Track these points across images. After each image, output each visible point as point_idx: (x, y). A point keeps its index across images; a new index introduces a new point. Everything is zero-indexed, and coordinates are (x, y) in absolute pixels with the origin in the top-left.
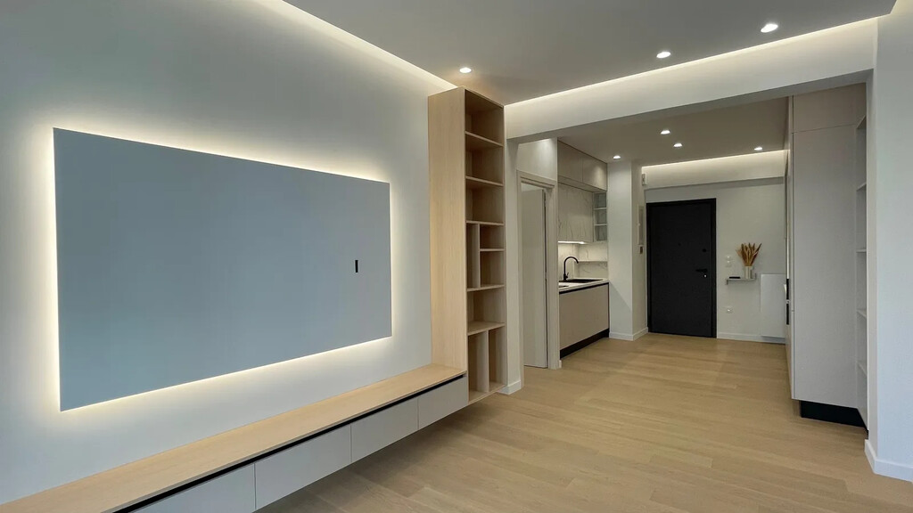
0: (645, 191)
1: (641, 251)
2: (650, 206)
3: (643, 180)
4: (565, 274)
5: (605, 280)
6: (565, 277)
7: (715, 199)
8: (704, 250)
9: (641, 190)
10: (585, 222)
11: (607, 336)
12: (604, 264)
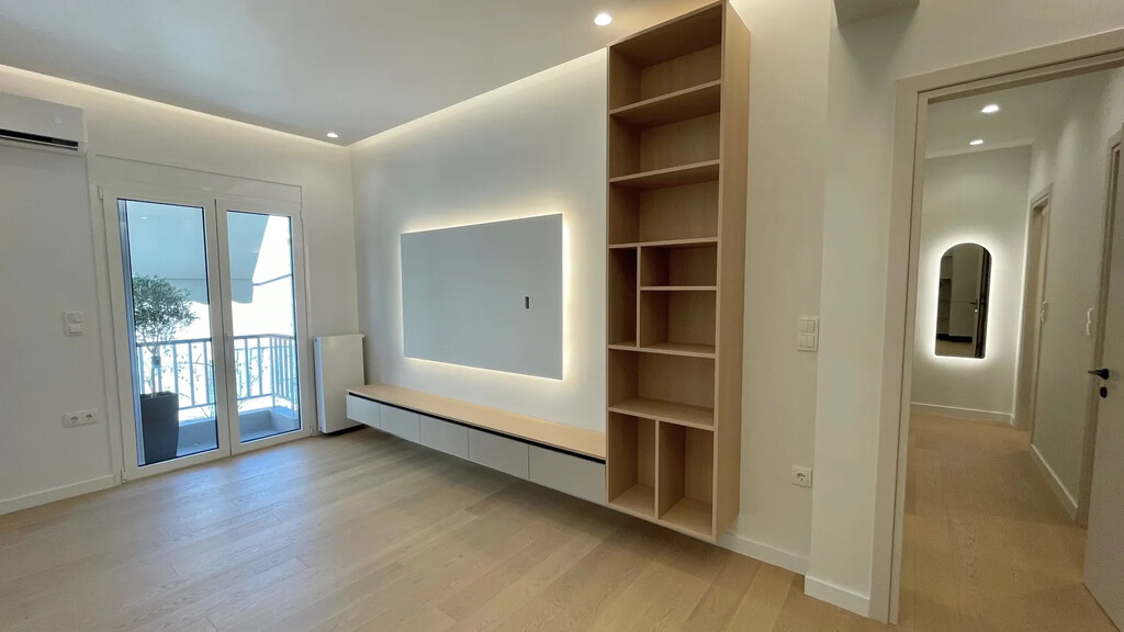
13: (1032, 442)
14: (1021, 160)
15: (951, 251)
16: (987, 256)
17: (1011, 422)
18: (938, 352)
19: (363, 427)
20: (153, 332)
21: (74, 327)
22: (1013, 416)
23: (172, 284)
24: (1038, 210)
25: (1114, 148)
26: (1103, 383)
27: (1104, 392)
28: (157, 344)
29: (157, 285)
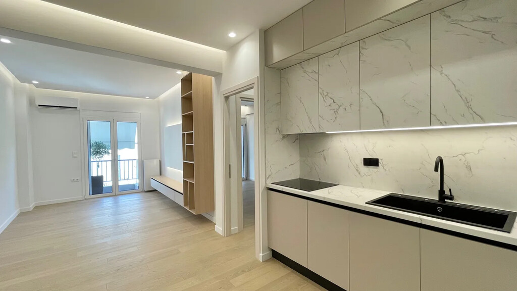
19: (156, 190)
20: (98, 158)
21: (75, 155)
23: (104, 143)
28: (98, 161)
29: (100, 144)
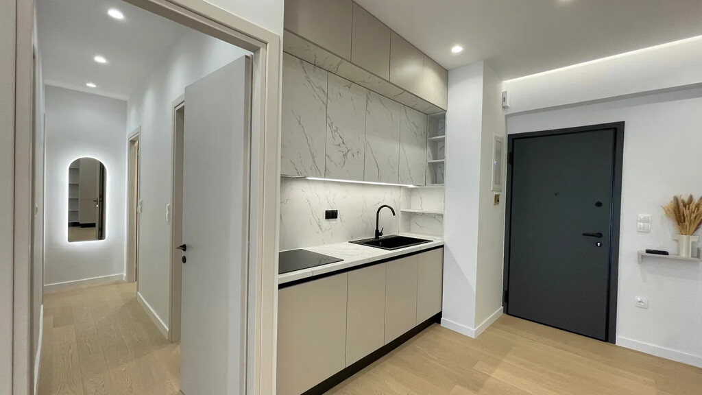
0: (507, 117)
1: (497, 200)
2: (514, 139)
3: (504, 99)
4: (377, 231)
5: (437, 242)
6: (378, 233)
7: (623, 123)
8: (599, 204)
9: (501, 114)
10: (415, 156)
11: (439, 322)
12: (439, 217)
13: (138, 291)
14: (121, 108)
15: (78, 162)
16: (102, 168)
17: (124, 279)
18: (70, 240)
22: (125, 274)
24: (132, 142)
25: (175, 108)
26: (183, 253)
27: (184, 260)
